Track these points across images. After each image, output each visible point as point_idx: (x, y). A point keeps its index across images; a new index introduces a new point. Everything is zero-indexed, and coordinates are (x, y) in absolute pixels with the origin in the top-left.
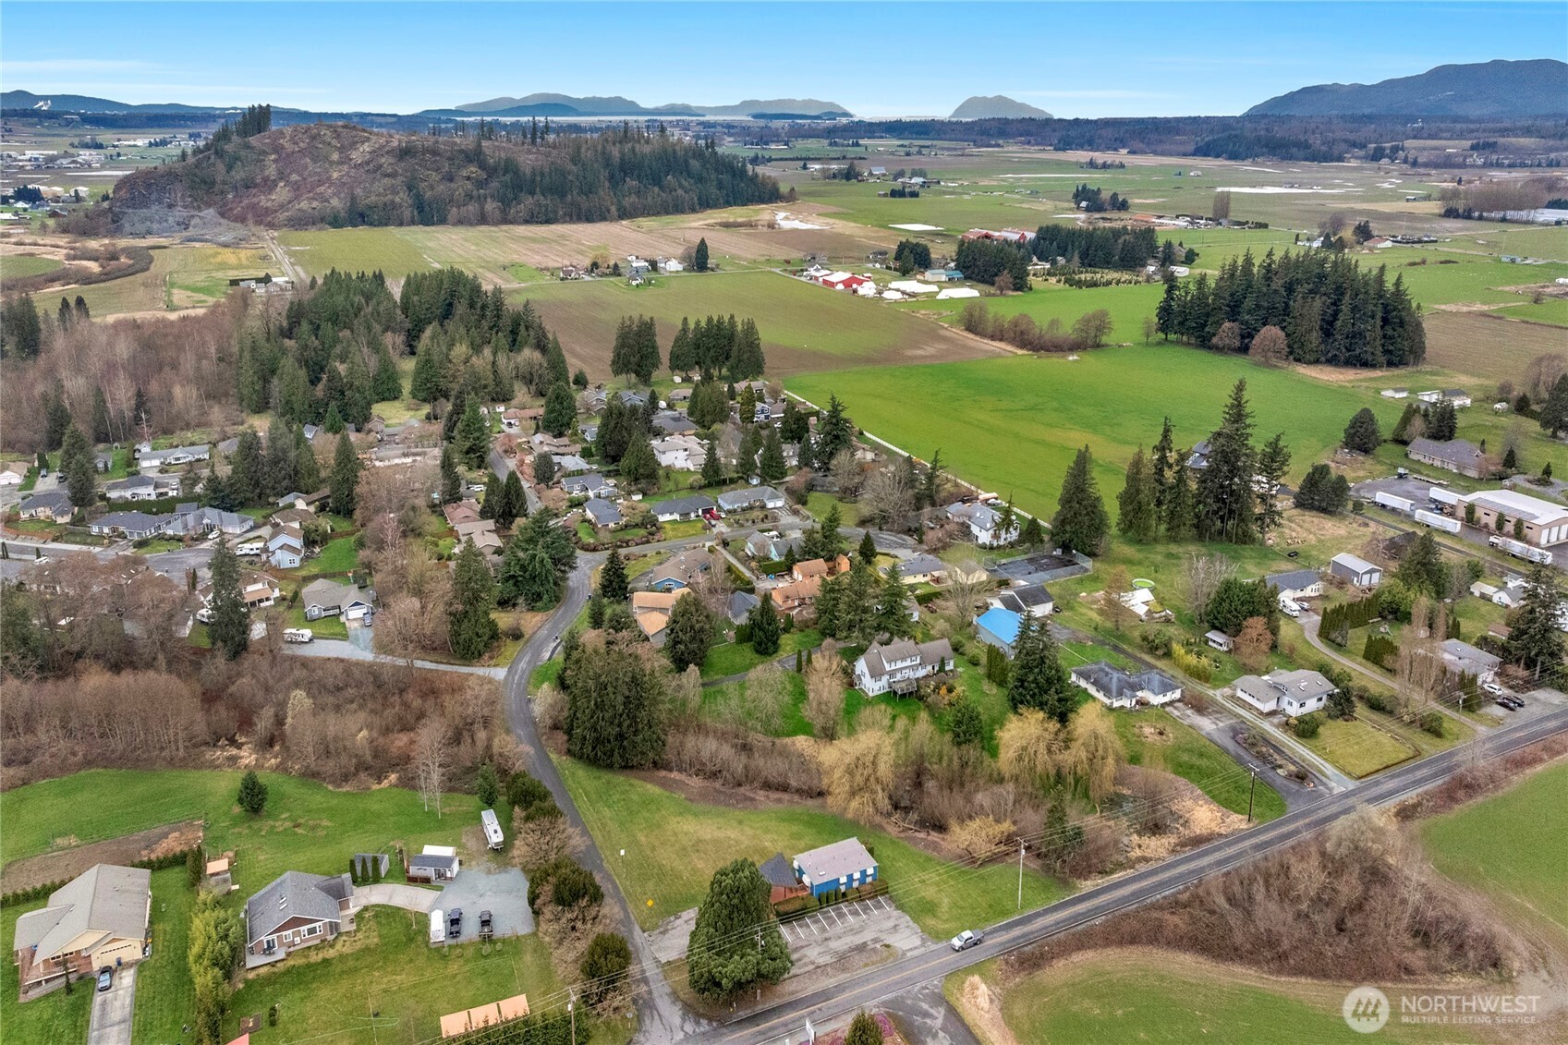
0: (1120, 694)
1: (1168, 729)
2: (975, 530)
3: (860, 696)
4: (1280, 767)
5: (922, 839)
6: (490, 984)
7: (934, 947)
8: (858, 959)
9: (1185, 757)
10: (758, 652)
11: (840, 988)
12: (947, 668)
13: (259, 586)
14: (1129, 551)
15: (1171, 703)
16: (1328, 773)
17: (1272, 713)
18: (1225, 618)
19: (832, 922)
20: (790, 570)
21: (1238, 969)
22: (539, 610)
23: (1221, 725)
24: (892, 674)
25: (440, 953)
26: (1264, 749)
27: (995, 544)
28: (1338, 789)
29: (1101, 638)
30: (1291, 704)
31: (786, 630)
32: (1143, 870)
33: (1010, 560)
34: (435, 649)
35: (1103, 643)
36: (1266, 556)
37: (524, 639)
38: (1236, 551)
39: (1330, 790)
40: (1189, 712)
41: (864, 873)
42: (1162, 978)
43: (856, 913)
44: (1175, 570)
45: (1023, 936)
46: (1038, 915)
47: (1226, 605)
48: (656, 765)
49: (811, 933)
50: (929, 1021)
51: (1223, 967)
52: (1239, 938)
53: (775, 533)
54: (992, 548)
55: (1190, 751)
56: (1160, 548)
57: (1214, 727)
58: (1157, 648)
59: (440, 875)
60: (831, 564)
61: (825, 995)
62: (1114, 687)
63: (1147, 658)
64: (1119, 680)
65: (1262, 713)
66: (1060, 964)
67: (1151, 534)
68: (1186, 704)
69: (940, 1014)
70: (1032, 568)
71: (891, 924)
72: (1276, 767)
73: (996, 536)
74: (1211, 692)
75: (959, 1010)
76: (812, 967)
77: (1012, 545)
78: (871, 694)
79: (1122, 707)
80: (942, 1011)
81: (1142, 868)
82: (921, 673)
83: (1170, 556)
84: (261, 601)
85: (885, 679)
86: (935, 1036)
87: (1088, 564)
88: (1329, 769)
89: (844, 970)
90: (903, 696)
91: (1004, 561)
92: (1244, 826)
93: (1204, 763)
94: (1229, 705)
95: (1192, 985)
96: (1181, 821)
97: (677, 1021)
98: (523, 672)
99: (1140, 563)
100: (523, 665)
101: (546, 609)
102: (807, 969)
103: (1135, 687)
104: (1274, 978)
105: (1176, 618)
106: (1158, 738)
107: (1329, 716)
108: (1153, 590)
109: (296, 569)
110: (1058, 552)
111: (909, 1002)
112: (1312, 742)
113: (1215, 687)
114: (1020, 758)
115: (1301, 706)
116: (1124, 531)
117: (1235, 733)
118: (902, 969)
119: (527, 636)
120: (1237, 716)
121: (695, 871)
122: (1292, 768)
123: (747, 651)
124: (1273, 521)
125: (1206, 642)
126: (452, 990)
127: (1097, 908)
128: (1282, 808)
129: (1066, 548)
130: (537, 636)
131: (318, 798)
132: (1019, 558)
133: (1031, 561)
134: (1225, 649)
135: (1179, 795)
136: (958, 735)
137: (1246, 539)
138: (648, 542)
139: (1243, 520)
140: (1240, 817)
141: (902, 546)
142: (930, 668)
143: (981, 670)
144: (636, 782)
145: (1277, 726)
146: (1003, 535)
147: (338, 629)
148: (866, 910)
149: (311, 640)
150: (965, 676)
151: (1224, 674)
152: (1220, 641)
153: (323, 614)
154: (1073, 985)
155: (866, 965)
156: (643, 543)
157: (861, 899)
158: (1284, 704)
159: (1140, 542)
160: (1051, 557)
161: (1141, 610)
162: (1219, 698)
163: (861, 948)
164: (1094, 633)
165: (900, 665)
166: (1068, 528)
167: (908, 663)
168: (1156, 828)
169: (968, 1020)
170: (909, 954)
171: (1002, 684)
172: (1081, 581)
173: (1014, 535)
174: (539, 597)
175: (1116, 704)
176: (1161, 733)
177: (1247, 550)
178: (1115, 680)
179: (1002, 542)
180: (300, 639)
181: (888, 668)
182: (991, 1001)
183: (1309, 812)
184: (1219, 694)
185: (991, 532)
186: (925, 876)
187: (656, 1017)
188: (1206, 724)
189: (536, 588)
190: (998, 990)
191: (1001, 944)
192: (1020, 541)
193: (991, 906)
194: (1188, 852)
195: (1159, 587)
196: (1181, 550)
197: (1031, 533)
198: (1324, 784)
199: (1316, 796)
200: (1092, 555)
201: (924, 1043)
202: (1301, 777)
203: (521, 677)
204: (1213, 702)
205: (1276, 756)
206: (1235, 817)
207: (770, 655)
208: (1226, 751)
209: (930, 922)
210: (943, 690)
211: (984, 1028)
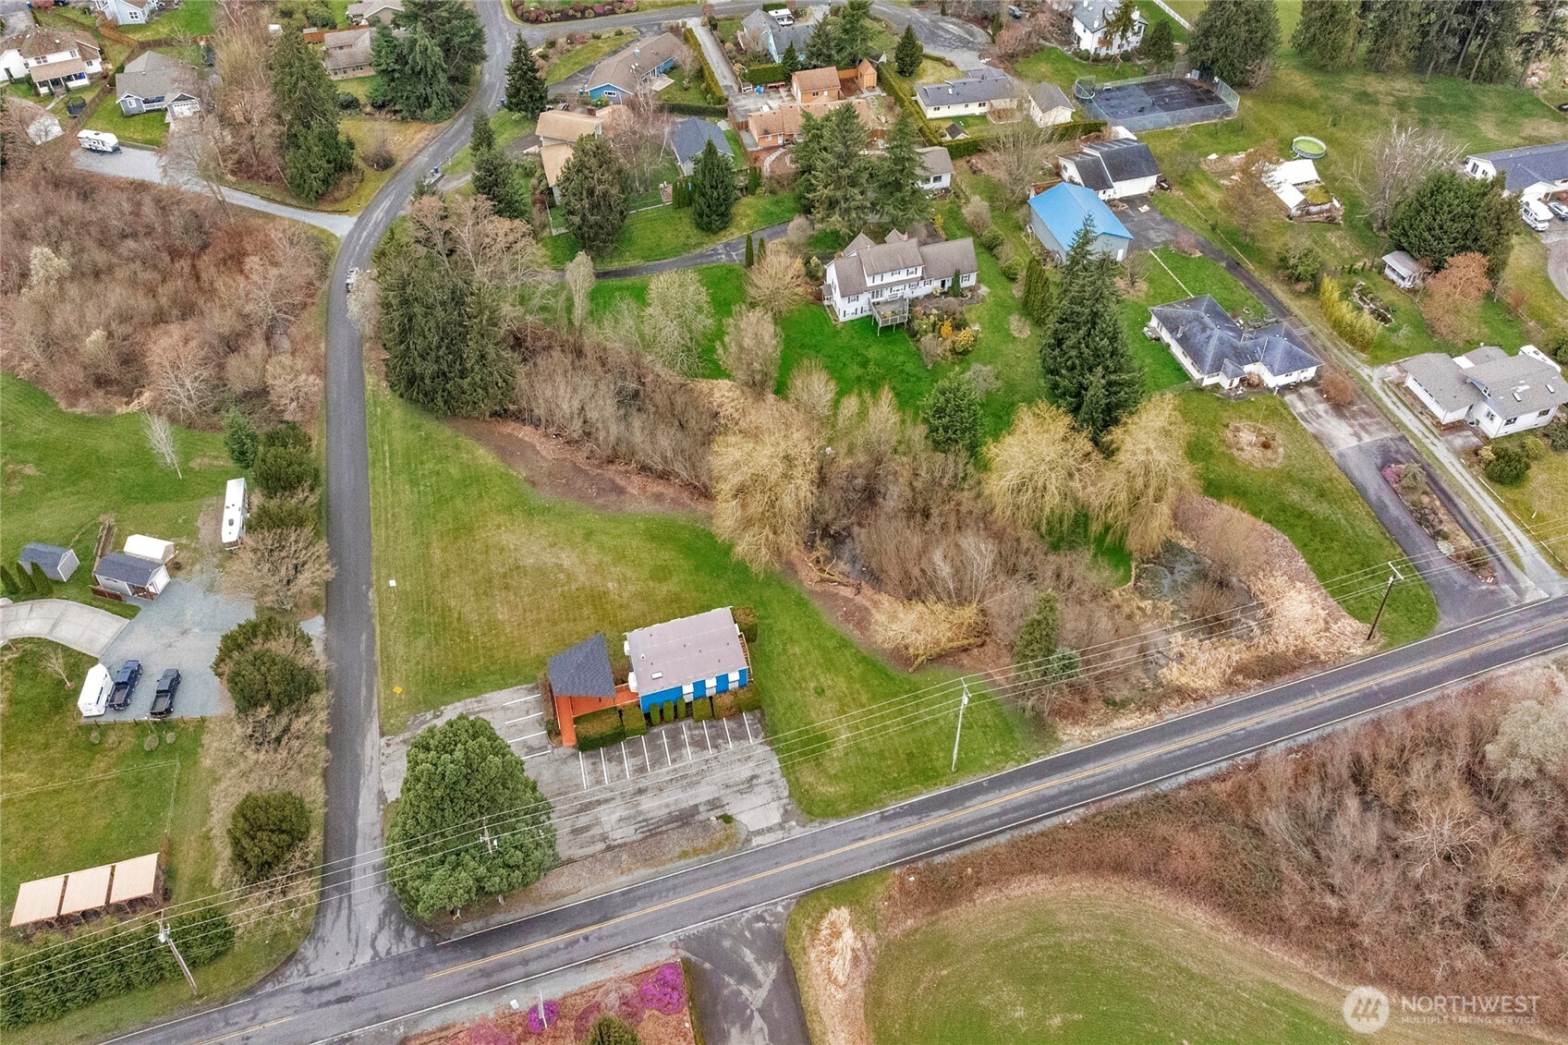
0: (1217, 368)
1: (1280, 439)
2: (1078, 27)
3: (827, 320)
4: (1446, 537)
5: (846, 600)
6: (137, 807)
7: (798, 832)
8: (676, 841)
9: (1294, 495)
10: (699, 226)
11: (630, 898)
12: (964, 284)
13: (64, 56)
14: (1299, 82)
15: (1293, 388)
16: (1526, 560)
17: (1456, 427)
18: (1420, 237)
19: (658, 761)
20: (788, 80)
21: (1277, 952)
22: (425, 121)
23: (1367, 439)
24: (876, 291)
25: (91, 737)
26: (1426, 499)
27: (1103, 52)
28: (1535, 594)
29: (1217, 245)
30: (1491, 417)
31: (749, 190)
32: (1171, 717)
33: (1119, 83)
34: (269, 179)
35: (1219, 256)
36: (1518, 107)
37: (393, 170)
38: (1471, 96)
39: (1520, 592)
40: (1321, 408)
41: (723, 680)
42: (1146, 953)
43: (699, 744)
44: (1366, 123)
45: (942, 831)
46: (976, 790)
47: (1427, 218)
48: (501, 415)
49: (621, 775)
50: (745, 990)
51: (1253, 945)
52: (1290, 905)
53: (786, 12)
54: (1097, 59)
55: (1305, 484)
56: (1351, 82)
57: (1354, 442)
58: (1298, 280)
59: (139, 590)
60: (848, 73)
61: (601, 909)
62: (1210, 354)
63: (1280, 292)
64: (1221, 341)
65: (1438, 424)
66: (987, 898)
67: (1343, 60)
68: (1321, 392)
69: (767, 974)
70: (1148, 100)
71: (744, 771)
72: (1438, 535)
73: (1106, 41)
74: (1365, 371)
75: (801, 974)
76: (601, 846)
77: (1126, 57)
78: (842, 319)
79: (1217, 386)
80: (773, 969)
81: (1172, 713)
82: (923, 290)
83: (1364, 97)
84: (69, 78)
85: (864, 300)
86: (746, 1026)
87: (1233, 101)
88: (1527, 549)
89: (646, 861)
90: (887, 329)
91: (1108, 85)
92: (1357, 651)
93: (1321, 509)
94: (1388, 401)
95: (1192, 977)
96: (1260, 614)
97: (371, 926)
98: (377, 225)
99: (1313, 106)
100: (378, 214)
101: (437, 119)
102: (589, 850)
103: (1243, 357)
104: (1333, 982)
105: (1346, 217)
106: (1257, 452)
107: (1555, 448)
108: (1320, 162)
109: (138, 28)
110: (1193, 76)
111: (727, 943)
112: (1513, 493)
113: (1375, 362)
114: (1019, 489)
115: (1509, 422)
116: (1301, 50)
117: (1387, 459)
118: (735, 871)
119: (399, 164)
120: (1398, 425)
121: (492, 625)
122: (1465, 542)
123: (685, 225)
124: (1549, 44)
125: (1381, 272)
126: (80, 810)
127: (1075, 790)
128: (1431, 618)
129: (1206, 71)
130: (413, 165)
131: (39, 423)
132: (1132, 81)
133: (1150, 87)
134: (1408, 284)
135: (1268, 566)
136: (935, 430)
137: (1493, 73)
138: (613, 12)
139: (1496, 44)
140: (1356, 624)
141: (966, 45)
142: (937, 284)
143: (1017, 291)
144: (465, 441)
145: (1457, 454)
146: (1117, 40)
147: (156, 134)
148: (718, 736)
149: (116, 150)
150: (990, 300)
151: (1394, 339)
152: (1404, 272)
153: (145, 107)
154: (996, 947)
155: (685, 854)
156: (605, 14)
157: (713, 716)
158: (1481, 412)
159: (1322, 69)
160: (1183, 82)
161: (1292, 198)
162: (1376, 385)
163: (685, 818)
164: (1209, 235)
165: (888, 278)
166: (1214, 44)
167: (903, 276)
168: (1212, 626)
169: (809, 997)
170: (756, 841)
171: (1039, 322)
172: (1213, 134)
173: (1134, 40)
174: (425, 102)
175: (1208, 381)
176: (1266, 446)
177: (1490, 95)
178: (1214, 341)
179: (1114, 51)
180: (100, 147)
181: (869, 283)
182: (856, 960)
183: (1477, 635)
184: (1376, 376)
185: (1100, 34)
186: (826, 680)
187: (344, 912)
188: (1343, 436)
189: (421, 89)
190: (872, 941)
191: (905, 842)
192: (1142, 51)
193: (911, 756)
194: (1255, 689)
195: (1334, 155)
196: (1382, 87)
197: (1159, 40)
198: (1511, 579)
199: (1491, 603)
200: (1240, 85)
201: (725, 1036)
202: (1474, 563)
203: (369, 236)
204: (1364, 391)
205: (1442, 514)
206: (1348, 625)
207: (715, 233)
208: (1361, 491)
209: (808, 777)
210: (947, 328)
211: (829, 1023)
